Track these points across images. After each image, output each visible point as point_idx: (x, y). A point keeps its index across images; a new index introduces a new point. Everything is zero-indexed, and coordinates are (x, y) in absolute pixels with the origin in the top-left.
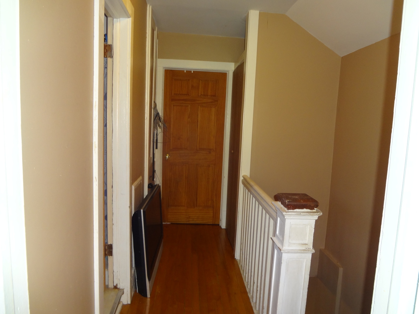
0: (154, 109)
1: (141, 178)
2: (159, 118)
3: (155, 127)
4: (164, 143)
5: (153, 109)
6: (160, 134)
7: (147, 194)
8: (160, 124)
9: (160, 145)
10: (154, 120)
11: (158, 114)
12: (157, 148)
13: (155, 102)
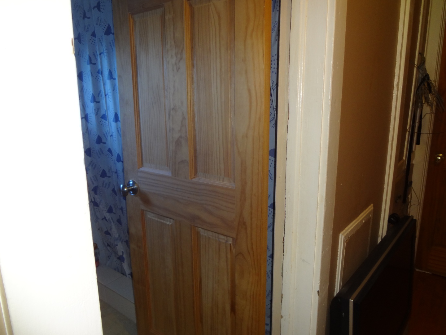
0: (418, 68)
1: (371, 208)
2: (429, 84)
3: (418, 104)
4: (436, 133)
5: (415, 69)
6: (428, 116)
7: (385, 233)
8: (430, 96)
9: (425, 138)
10: (418, 88)
11: (426, 77)
12: (418, 143)
13: (421, 54)
